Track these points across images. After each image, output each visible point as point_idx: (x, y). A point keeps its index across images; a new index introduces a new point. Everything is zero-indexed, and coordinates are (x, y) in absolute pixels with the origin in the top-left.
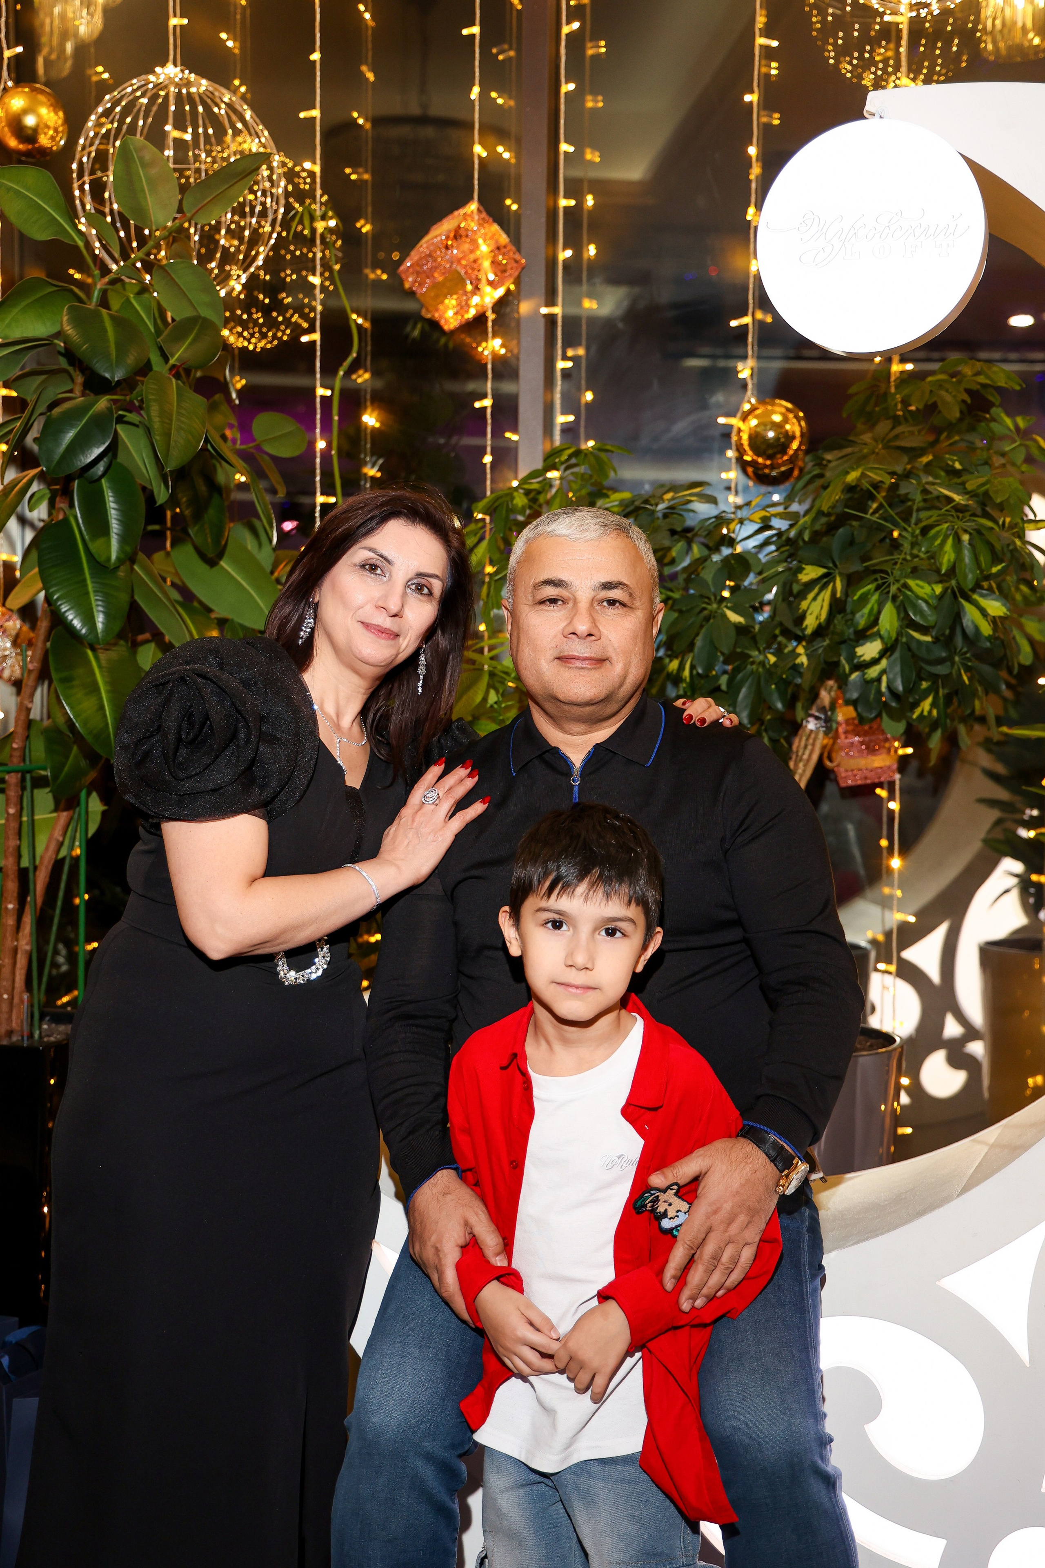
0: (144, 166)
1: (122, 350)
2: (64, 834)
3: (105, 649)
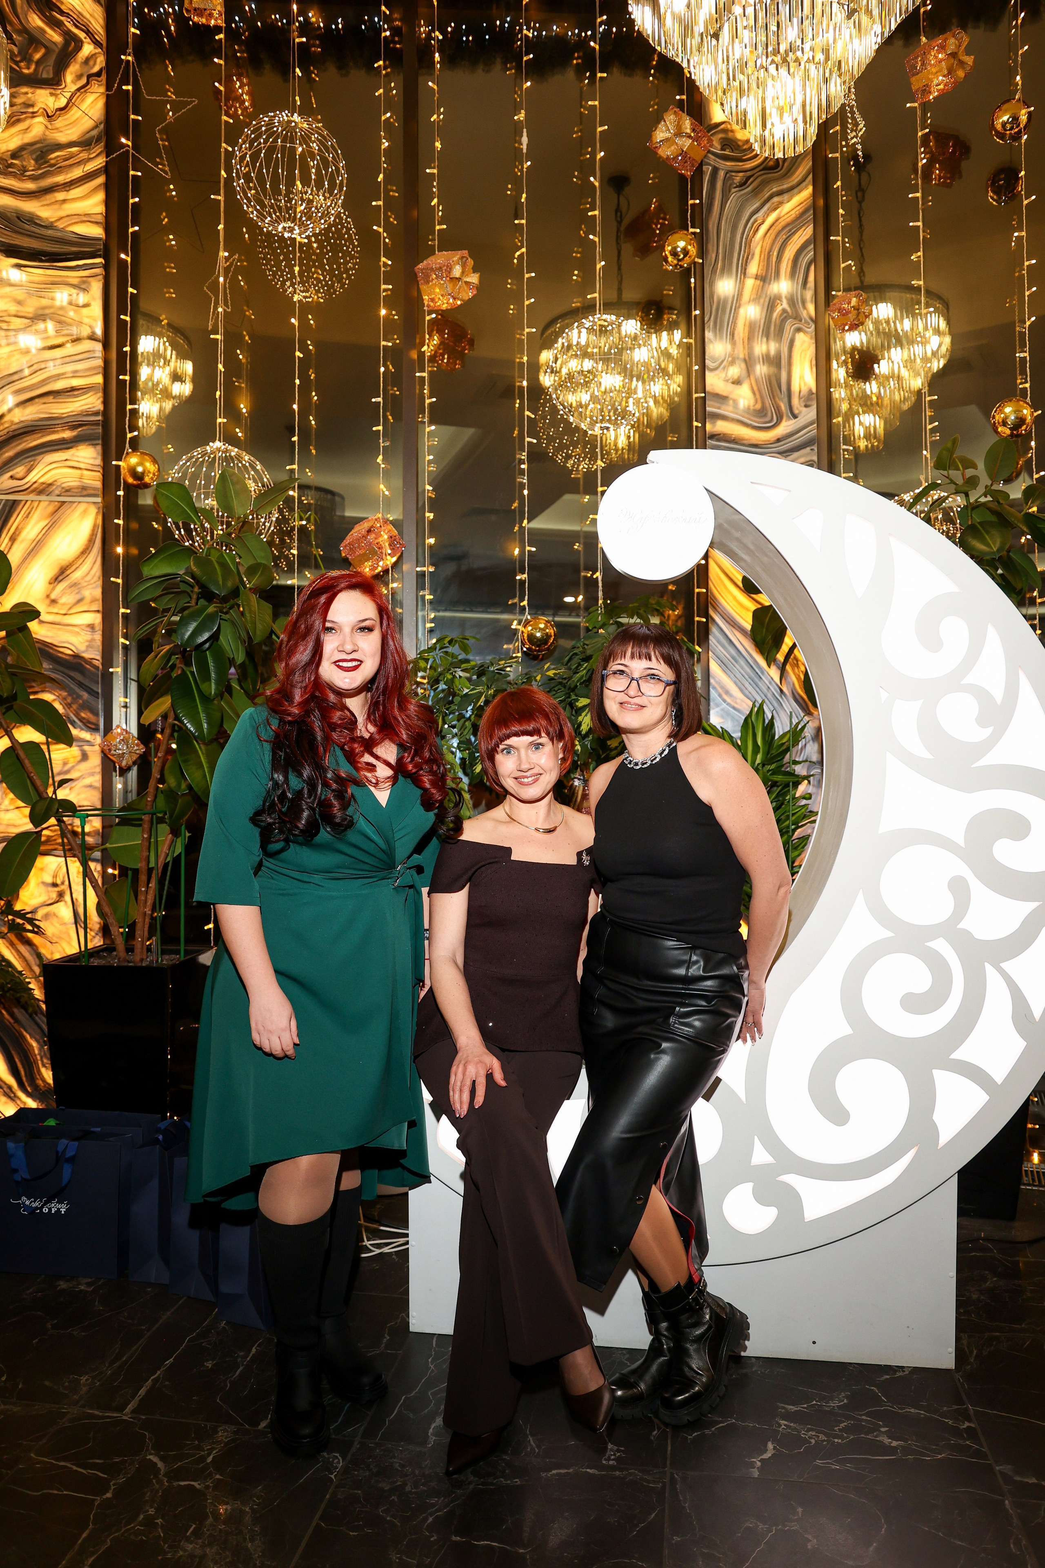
1: (225, 579)
2: (170, 848)
3: (206, 744)
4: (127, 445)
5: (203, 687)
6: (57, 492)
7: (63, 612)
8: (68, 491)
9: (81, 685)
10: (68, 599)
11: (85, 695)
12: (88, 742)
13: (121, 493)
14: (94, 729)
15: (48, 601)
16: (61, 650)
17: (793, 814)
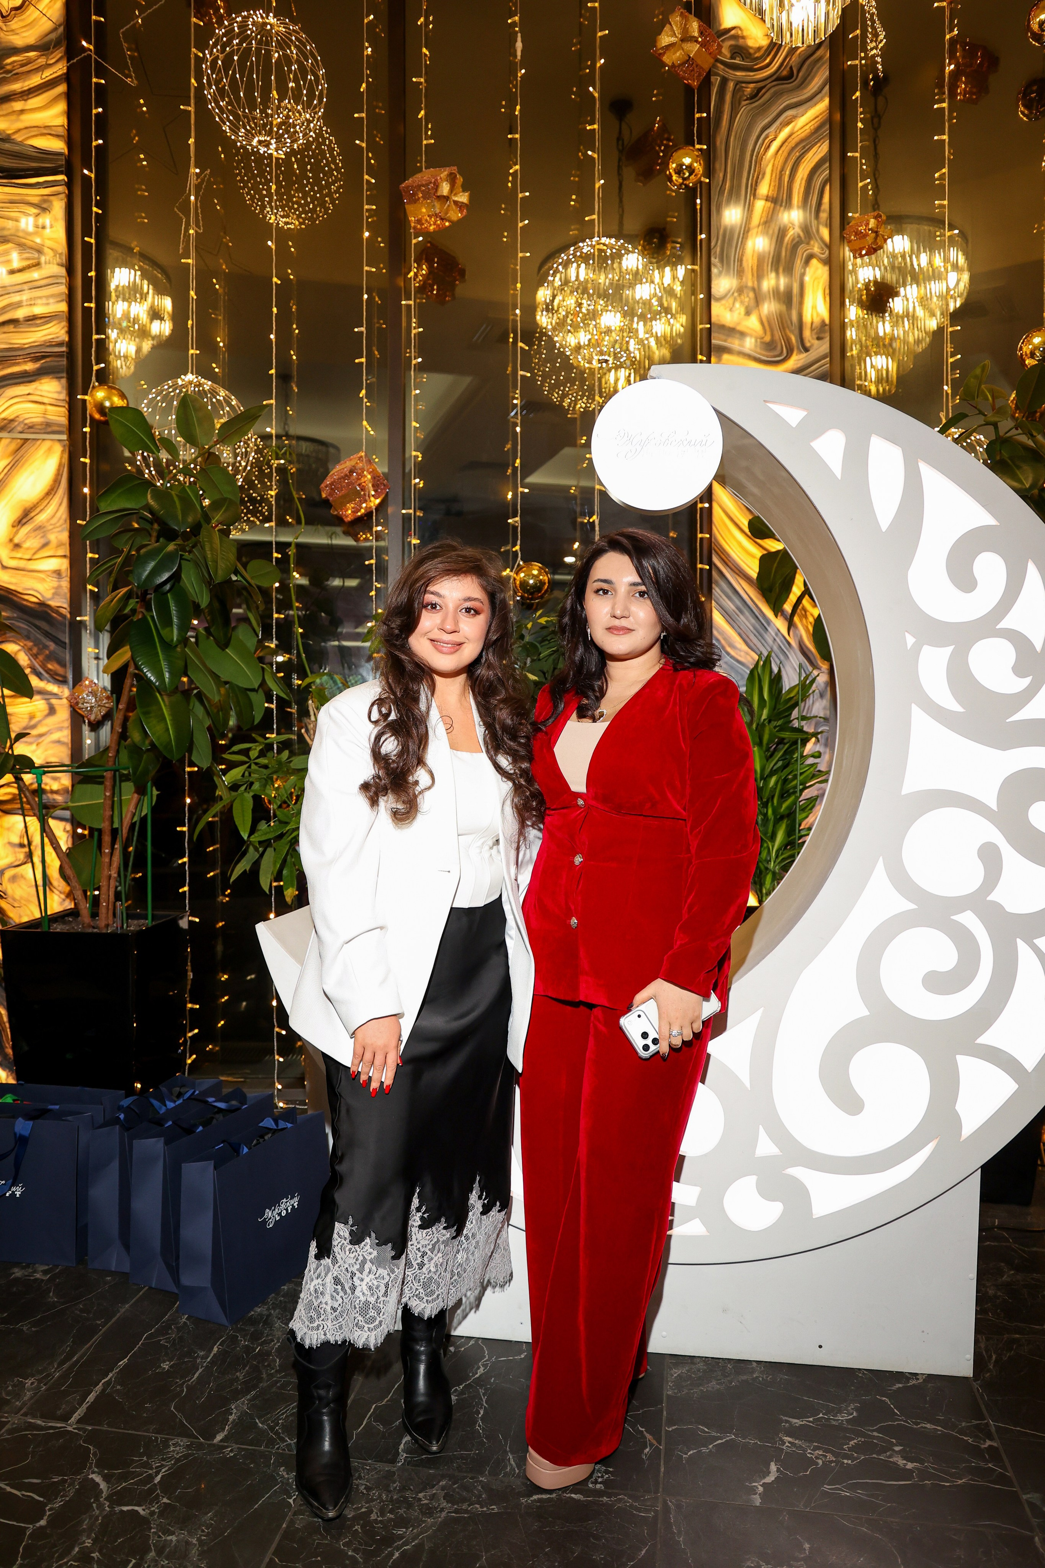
0: (196, 410)
1: (185, 515)
2: (136, 808)
3: (169, 695)
4: (94, 378)
5: (163, 633)
6: (19, 429)
7: (28, 557)
8: (31, 427)
9: (47, 635)
10: (32, 543)
11: (52, 646)
12: (55, 695)
13: (87, 429)
14: (61, 681)
15: (11, 546)
16: (26, 597)
17: (801, 774)
